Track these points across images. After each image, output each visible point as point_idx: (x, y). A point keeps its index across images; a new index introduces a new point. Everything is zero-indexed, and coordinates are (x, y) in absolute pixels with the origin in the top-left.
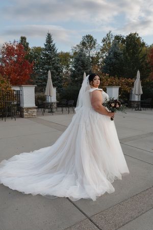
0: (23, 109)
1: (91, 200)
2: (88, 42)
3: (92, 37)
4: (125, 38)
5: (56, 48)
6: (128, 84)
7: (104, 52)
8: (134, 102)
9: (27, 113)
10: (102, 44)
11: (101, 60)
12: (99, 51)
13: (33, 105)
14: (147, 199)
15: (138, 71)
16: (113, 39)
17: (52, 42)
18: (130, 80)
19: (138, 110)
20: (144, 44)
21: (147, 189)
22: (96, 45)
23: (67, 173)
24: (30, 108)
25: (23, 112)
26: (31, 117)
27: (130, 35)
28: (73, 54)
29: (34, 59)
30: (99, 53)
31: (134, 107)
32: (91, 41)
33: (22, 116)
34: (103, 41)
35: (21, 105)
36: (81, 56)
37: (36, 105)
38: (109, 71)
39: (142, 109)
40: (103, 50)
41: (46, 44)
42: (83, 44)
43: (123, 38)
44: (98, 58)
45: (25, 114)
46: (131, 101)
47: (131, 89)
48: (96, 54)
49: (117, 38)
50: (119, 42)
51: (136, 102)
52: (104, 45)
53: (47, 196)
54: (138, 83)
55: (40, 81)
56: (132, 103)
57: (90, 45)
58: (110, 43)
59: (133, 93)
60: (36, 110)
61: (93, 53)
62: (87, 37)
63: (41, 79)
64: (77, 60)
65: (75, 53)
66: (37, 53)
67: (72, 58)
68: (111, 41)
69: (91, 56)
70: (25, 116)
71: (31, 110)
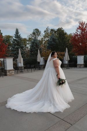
0: (7, 71)
1: (60, 112)
2: (36, 32)
3: (38, 30)
4: (56, 30)
5: (21, 37)
6: (61, 55)
7: (45, 38)
8: (65, 64)
9: (9, 73)
10: (44, 34)
11: (44, 42)
12: (43, 37)
13: (13, 68)
14: (85, 109)
15: (67, 48)
16: (50, 31)
17: (18, 33)
18: (62, 53)
19: (68, 68)
20: (66, 33)
21: (84, 105)
22: (41, 34)
23: (45, 101)
24: (11, 70)
25: (7, 72)
26: (11, 75)
27: (59, 29)
28: (28, 39)
29: (6, 42)
30: (43, 38)
31: (65, 67)
32: (38, 32)
33: (6, 75)
34: (45, 32)
35: (5, 69)
36: (35, 40)
37: (14, 68)
38: (50, 48)
39: (70, 68)
40: (45, 37)
41: (15, 34)
42: (34, 33)
43: (55, 30)
44: (42, 41)
45: (8, 73)
46: (64, 64)
47: (63, 58)
48: (41, 39)
49: (52, 30)
50: (53, 32)
51: (66, 64)
52: (45, 34)
53: (38, 112)
54: (67, 54)
55: (13, 55)
56: (64, 65)
57: (38, 34)
58: (48, 33)
59: (65, 59)
60: (14, 71)
61: (39, 38)
62: (35, 29)
63: (13, 54)
64: (33, 43)
65: (30, 39)
66: (8, 38)
67: (28, 41)
68: (49, 32)
69: (38, 40)
70: (8, 75)
71: (11, 71)
